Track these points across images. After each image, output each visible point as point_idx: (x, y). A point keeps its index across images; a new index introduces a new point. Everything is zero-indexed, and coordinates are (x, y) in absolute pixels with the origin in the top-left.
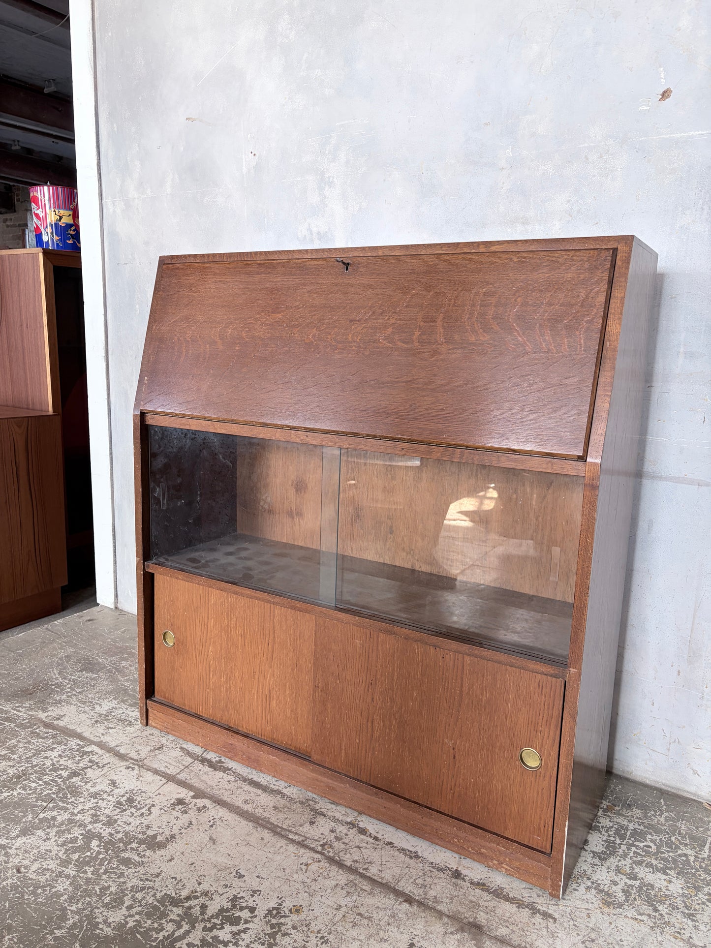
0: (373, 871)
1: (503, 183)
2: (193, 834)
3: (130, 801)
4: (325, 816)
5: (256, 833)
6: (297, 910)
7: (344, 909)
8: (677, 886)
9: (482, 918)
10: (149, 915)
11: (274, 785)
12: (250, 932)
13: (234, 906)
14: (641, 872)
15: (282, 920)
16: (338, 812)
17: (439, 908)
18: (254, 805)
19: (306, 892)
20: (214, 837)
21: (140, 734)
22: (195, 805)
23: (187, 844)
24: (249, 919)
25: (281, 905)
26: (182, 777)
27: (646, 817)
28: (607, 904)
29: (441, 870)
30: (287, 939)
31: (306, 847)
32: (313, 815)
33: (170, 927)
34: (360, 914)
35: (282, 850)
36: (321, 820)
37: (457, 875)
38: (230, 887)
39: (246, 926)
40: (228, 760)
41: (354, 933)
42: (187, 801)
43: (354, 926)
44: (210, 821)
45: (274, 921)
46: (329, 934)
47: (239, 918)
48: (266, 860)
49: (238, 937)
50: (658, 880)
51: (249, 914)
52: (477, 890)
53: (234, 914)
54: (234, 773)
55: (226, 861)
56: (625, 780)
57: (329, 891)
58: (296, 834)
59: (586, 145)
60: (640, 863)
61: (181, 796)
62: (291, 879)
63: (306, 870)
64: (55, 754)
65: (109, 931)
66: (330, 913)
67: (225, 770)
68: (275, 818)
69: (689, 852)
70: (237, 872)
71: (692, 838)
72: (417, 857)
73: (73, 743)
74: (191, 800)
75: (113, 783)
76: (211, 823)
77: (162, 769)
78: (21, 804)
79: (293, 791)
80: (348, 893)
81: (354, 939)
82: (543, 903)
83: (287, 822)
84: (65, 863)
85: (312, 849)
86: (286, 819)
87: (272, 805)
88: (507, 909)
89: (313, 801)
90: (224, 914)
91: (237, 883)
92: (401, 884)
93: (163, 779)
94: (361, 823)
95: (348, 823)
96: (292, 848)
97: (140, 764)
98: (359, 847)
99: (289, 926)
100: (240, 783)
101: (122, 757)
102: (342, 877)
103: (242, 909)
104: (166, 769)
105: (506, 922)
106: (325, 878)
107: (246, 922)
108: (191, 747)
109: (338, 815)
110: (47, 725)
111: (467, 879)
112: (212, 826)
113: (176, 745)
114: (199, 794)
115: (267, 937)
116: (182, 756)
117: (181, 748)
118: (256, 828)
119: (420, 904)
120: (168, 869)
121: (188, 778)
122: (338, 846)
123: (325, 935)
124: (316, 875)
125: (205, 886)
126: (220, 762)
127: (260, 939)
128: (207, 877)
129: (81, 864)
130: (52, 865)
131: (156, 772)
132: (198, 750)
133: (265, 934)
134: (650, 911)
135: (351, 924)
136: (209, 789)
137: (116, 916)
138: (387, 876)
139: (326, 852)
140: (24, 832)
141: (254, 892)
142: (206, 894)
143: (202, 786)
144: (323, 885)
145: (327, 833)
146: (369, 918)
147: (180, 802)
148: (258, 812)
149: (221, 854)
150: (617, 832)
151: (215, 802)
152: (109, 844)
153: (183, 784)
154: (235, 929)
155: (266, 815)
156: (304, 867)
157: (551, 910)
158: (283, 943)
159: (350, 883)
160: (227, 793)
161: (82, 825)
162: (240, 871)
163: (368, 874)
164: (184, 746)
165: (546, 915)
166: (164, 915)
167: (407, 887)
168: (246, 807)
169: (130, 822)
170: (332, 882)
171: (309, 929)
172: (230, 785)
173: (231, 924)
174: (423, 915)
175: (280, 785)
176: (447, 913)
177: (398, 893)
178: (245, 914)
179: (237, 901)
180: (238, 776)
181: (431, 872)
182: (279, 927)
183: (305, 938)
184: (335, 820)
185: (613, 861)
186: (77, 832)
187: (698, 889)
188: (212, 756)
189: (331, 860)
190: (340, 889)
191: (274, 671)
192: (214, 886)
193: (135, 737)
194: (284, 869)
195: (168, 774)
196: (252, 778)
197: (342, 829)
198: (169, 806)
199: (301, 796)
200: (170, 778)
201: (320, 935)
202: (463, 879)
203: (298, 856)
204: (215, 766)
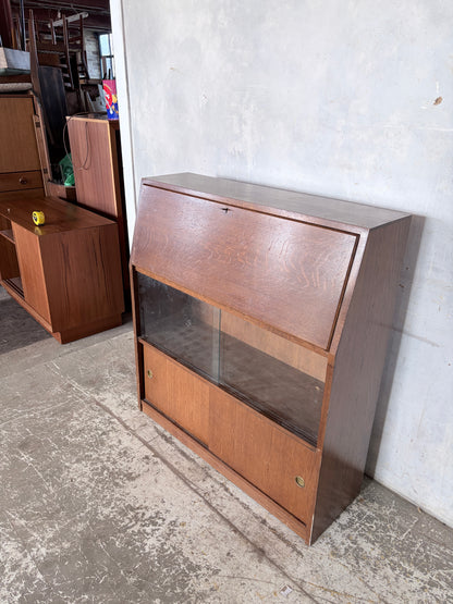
0: (224, 512)
2: (148, 476)
3: (125, 452)
4: (211, 477)
5: (176, 481)
6: (183, 525)
7: (204, 528)
8: (376, 553)
9: (267, 548)
10: (120, 514)
12: (160, 531)
13: (157, 516)
14: (360, 540)
15: (175, 528)
16: (219, 476)
17: (248, 537)
18: (180, 465)
19: (190, 516)
20: (157, 479)
21: (137, 416)
22: (153, 461)
23: (144, 480)
25: (177, 520)
26: (151, 444)
27: (380, 509)
28: (333, 554)
29: (257, 518)
30: (175, 538)
31: (197, 493)
32: (206, 476)
33: (127, 521)
34: (211, 533)
35: (185, 492)
36: (209, 479)
37: (264, 522)
38: (157, 506)
39: (159, 527)
40: (174, 438)
41: (205, 541)
42: (150, 457)
44: (157, 471)
45: (171, 528)
47: (157, 523)
49: (154, 532)
50: (366, 546)
51: (162, 522)
52: (271, 532)
53: (155, 520)
54: (176, 445)
55: (159, 493)
56: (379, 484)
57: (201, 518)
58: (195, 485)
59: (388, 126)
60: (361, 535)
61: (148, 454)
62: (185, 508)
63: (194, 505)
64: (97, 421)
65: (102, 518)
66: (197, 529)
67: (172, 443)
68: (188, 475)
69: (394, 535)
70: (162, 500)
71: (399, 527)
72: (248, 508)
73: (107, 415)
74: (152, 457)
75: (120, 441)
77: (143, 438)
78: (79, 446)
79: (200, 461)
80: (209, 520)
82: (300, 546)
83: (192, 478)
84: (91, 480)
85: (200, 495)
86: (192, 476)
87: (188, 467)
88: (282, 545)
89: (208, 468)
90: (151, 519)
91: (161, 505)
92: (235, 521)
93: (142, 443)
94: (227, 485)
95: (222, 484)
96: (190, 492)
97: (134, 433)
98: (222, 498)
99: (177, 532)
100: (176, 452)
101: (127, 427)
102: (208, 512)
103: (159, 518)
104: (145, 438)
105: (277, 552)
106: (201, 511)
107: (160, 525)
108: (159, 427)
109: (218, 479)
110: (98, 404)
111: (268, 525)
112: (157, 473)
113: (153, 425)
114: (156, 455)
115: (166, 535)
116: (154, 431)
117: (155, 427)
118: (178, 478)
119: (241, 534)
120: (134, 492)
121: (154, 445)
122: (212, 495)
123: (192, 539)
124: (197, 508)
125: (147, 504)
126: (171, 438)
127: (163, 535)
128: (149, 499)
129: (98, 482)
130: (86, 480)
131: (140, 439)
132: (162, 429)
133: (166, 533)
134: (354, 562)
135: (205, 537)
136: (161, 453)
137: (106, 511)
138: (230, 516)
139: (206, 497)
140: (78, 461)
141: (167, 511)
142: (146, 508)
143: (158, 451)
144: (199, 514)
145: (209, 487)
146: (214, 536)
147: (147, 457)
148: (181, 470)
149: (158, 489)
150: (358, 516)
151: (162, 460)
152: (111, 474)
153: (150, 448)
154: (154, 528)
155: (184, 472)
156: (193, 503)
157: (304, 551)
159: (211, 516)
160: (169, 457)
161: (102, 462)
162: (164, 499)
163: (221, 513)
165: (299, 553)
166: (126, 515)
167: (237, 524)
168: (176, 467)
169: (123, 464)
170: (203, 513)
171: (185, 535)
172: (172, 452)
173: (153, 525)
174: (240, 539)
175: (194, 456)
176: (251, 541)
177: (232, 525)
178: (160, 521)
179: (158, 514)
180: (177, 448)
181: (252, 518)
182: (173, 531)
183: (182, 539)
184: (215, 480)
185: (348, 531)
186: (99, 465)
187: (387, 556)
188: (168, 434)
189: (207, 502)
190: (206, 518)
192: (151, 505)
193: (135, 417)
194: (184, 502)
195: (145, 441)
196: (183, 450)
197: (217, 486)
198: (141, 459)
199: (203, 465)
200: (145, 443)
201: (189, 539)
202: (266, 525)
203: (192, 497)
204: (168, 440)
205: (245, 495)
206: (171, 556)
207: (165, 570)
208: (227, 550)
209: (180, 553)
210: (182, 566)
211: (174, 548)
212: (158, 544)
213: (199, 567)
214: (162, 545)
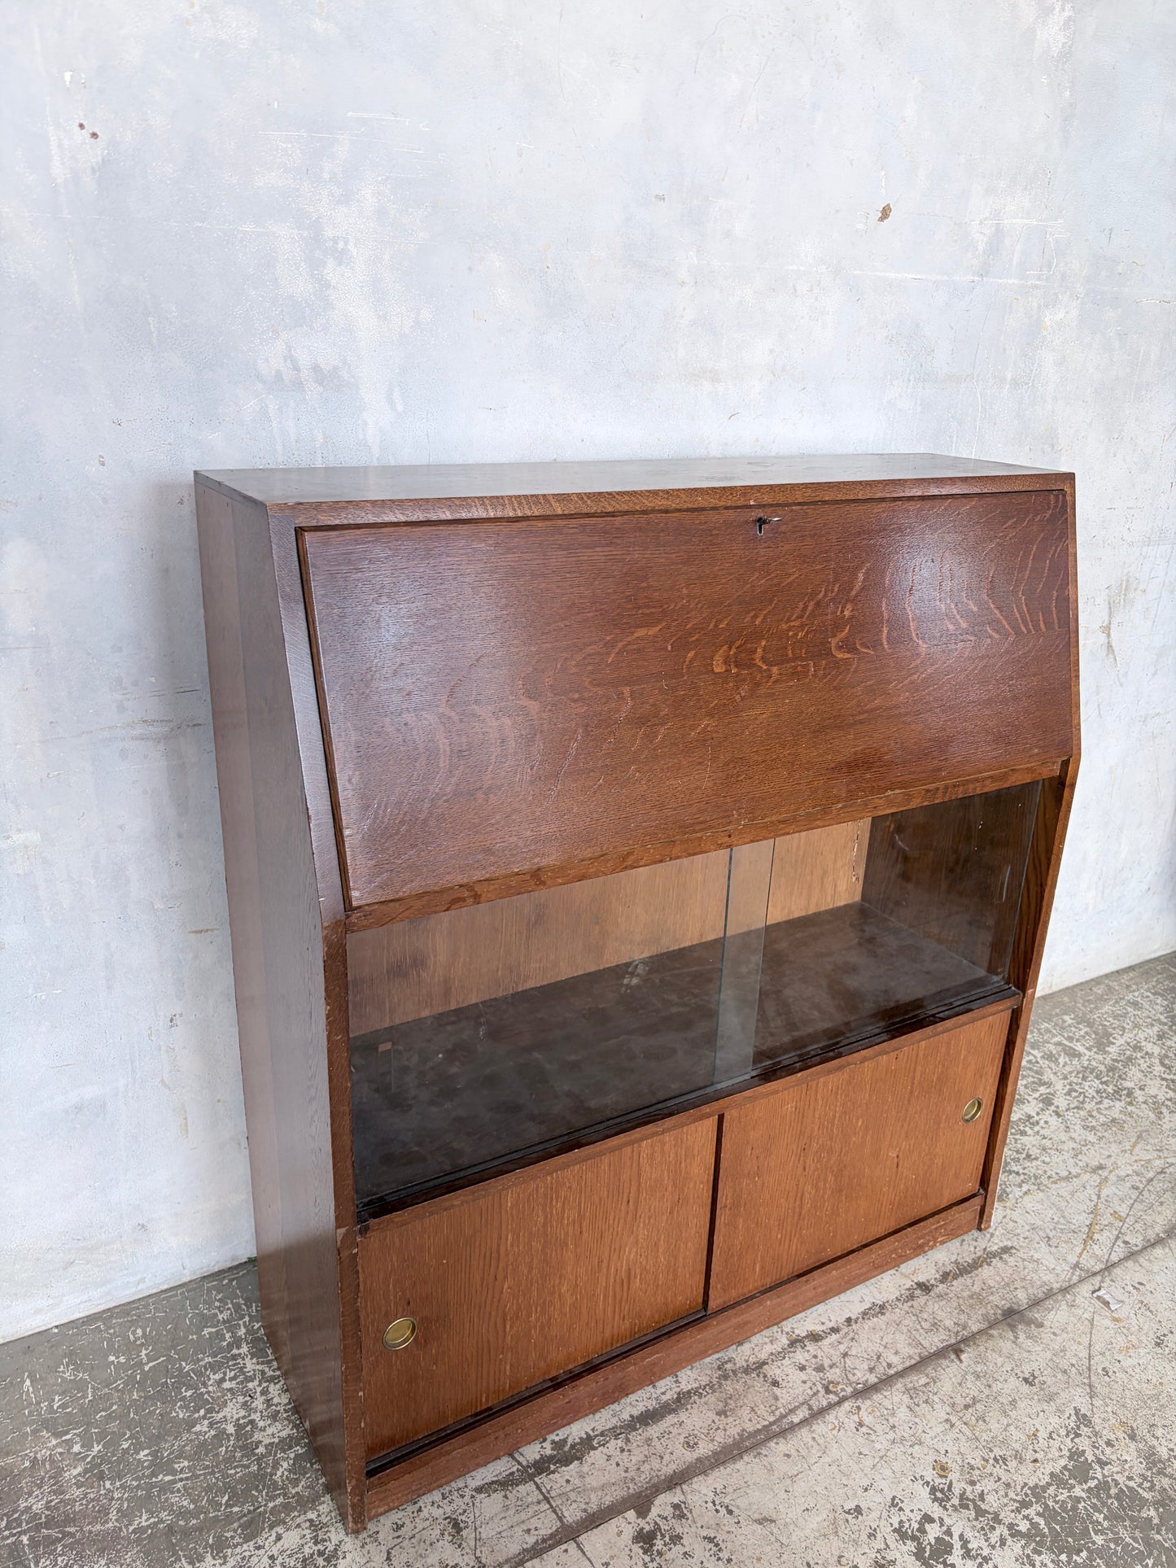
0: (895, 1360)
1: (684, 309)
2: (737, 1543)
4: (765, 1363)
5: (771, 1459)
6: (943, 1469)
7: (954, 1419)
9: (999, 1301)
11: (663, 1393)
12: (968, 1534)
13: (914, 1538)
15: (957, 1491)
16: (761, 1345)
17: (975, 1328)
18: (703, 1436)
19: (911, 1446)
20: (756, 1516)
21: (384, 1549)
22: (666, 1518)
23: (759, 1559)
24: (945, 1528)
25: (928, 1483)
26: (572, 1515)
29: (912, 1297)
30: (989, 1498)
31: (822, 1412)
32: (758, 1376)
34: (967, 1407)
35: (821, 1441)
36: (772, 1371)
37: (925, 1287)
38: (875, 1530)
39: (956, 1537)
40: (561, 1434)
41: (995, 1426)
42: (647, 1528)
43: (984, 1421)
44: (717, 1511)
45: (955, 1501)
46: (991, 1451)
47: (937, 1539)
48: (834, 1468)
49: (974, 1552)
51: (936, 1526)
52: (954, 1283)
53: (930, 1544)
54: (602, 1434)
55: (819, 1519)
57: (917, 1420)
58: (792, 1411)
59: (795, 268)
61: (629, 1532)
62: (881, 1454)
63: (871, 1429)
66: (958, 1436)
67: (587, 1443)
68: (747, 1423)
70: (848, 1513)
72: (882, 1307)
74: (648, 1519)
76: (723, 1511)
77: (531, 1540)
79: (692, 1377)
80: (926, 1402)
81: (1005, 1430)
82: (986, 1244)
83: (762, 1410)
85: (831, 1406)
86: (753, 1410)
87: (712, 1415)
88: (989, 1274)
89: (726, 1363)
90: (927, 1555)
91: (868, 1520)
92: (926, 1343)
93: (564, 1547)
94: (797, 1332)
95: (793, 1343)
96: (820, 1427)
98: (845, 1355)
99: (969, 1489)
100: (637, 1437)
102: (894, 1397)
103: (922, 1530)
104: (532, 1532)
105: (1009, 1286)
106: (893, 1415)
107: (949, 1533)
109: (769, 1348)
111: (932, 1282)
112: (730, 1512)
113: (462, 1496)
114: (641, 1503)
115: (980, 1519)
116: (506, 1497)
117: (479, 1490)
118: (759, 1454)
119: (964, 1342)
121: (584, 1507)
122: (833, 1374)
123: (992, 1456)
124: (885, 1422)
126: (558, 1445)
127: (983, 1529)
128: (845, 1554)
131: (535, 1552)
132: (500, 1468)
133: (977, 1519)
135: (980, 1422)
136: (631, 1486)
138: (908, 1351)
139: (843, 1393)
141: (893, 1505)
143: (618, 1493)
144: (905, 1422)
145: (803, 1376)
146: (975, 1400)
147: (644, 1538)
148: (722, 1439)
149: (800, 1519)
151: (670, 1488)
153: (594, 1520)
154: (957, 1551)
155: (734, 1431)
156: (864, 1429)
157: (1001, 1242)
158: (995, 1505)
159: (911, 1392)
160: (655, 1463)
162: (847, 1508)
163: (900, 1368)
164: (478, 1483)
165: (1006, 1250)
168: (704, 1449)
170: (902, 1409)
171: (979, 1469)
172: (636, 1451)
173: (950, 1553)
174: (982, 1348)
175: (666, 1388)
176: (985, 1327)
177: (941, 1355)
179: (906, 1532)
180: (614, 1432)
181: (912, 1306)
182: (967, 1499)
183: (992, 1479)
184: (779, 1356)
188: (532, 1452)
189: (861, 1394)
190: (917, 1408)
191: (637, 1236)
192: (868, 1551)
193: (388, 1559)
194: (860, 1453)
195: (552, 1536)
196: (631, 1416)
197: (800, 1356)
198: (647, 1559)
199: (709, 1373)
200: (567, 1535)
201: (991, 1461)
202: (932, 1285)
203: (841, 1427)
204: (568, 1455)
205: (835, 1302)
206: (1049, 1514)
207: (1099, 1540)
208: (1013, 1382)
209: (1038, 1492)
210: (1078, 1491)
211: (1025, 1504)
212: (1016, 1547)
213: (1075, 1454)
214: (1015, 1533)
